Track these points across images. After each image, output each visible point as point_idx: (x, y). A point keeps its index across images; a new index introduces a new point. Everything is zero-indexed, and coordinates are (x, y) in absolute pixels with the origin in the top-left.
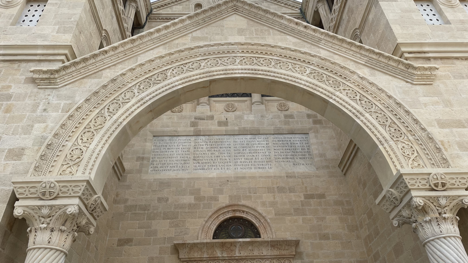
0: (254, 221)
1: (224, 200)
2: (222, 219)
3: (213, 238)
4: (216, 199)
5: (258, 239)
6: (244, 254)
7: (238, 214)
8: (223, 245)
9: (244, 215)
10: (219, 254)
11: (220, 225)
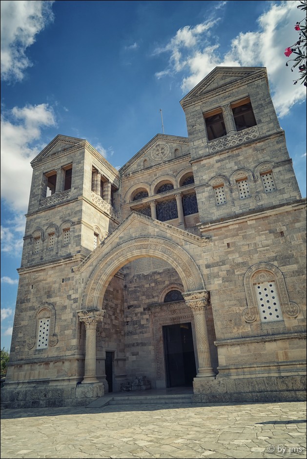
0: (181, 292)
1: (167, 283)
4: (164, 283)
6: (176, 308)
8: (168, 305)
9: (176, 289)
11: (167, 295)
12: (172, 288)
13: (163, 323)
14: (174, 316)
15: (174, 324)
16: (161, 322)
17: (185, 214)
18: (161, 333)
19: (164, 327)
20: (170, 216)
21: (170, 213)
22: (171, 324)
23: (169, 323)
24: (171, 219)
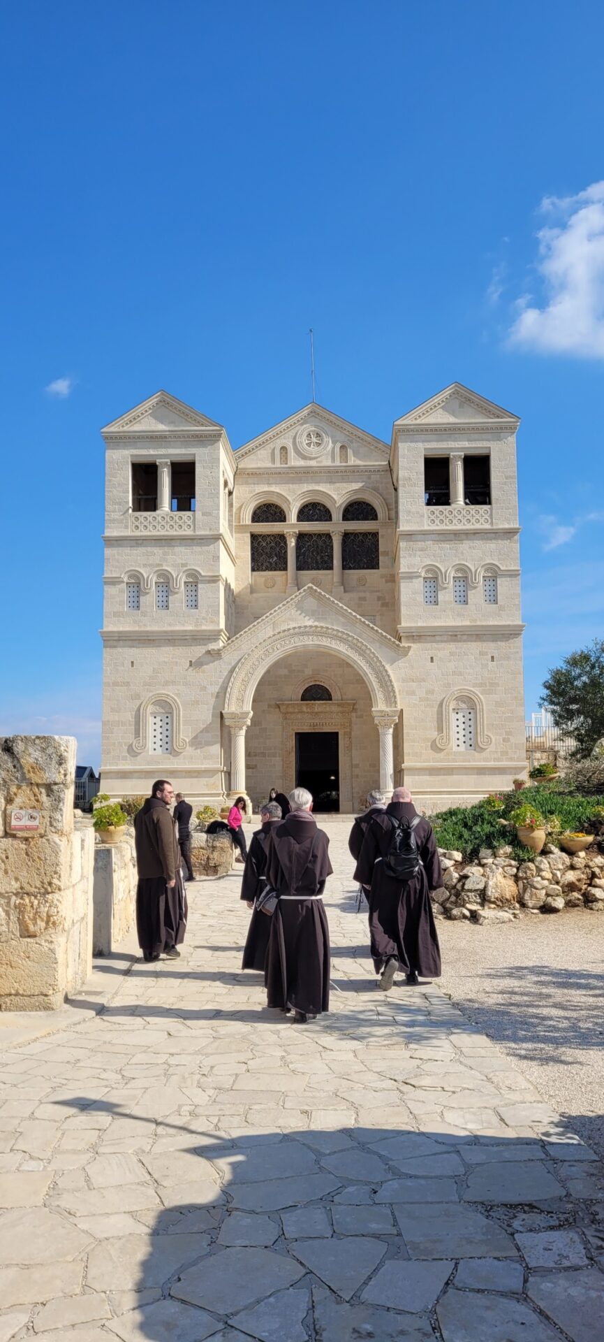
0: (328, 688)
1: (308, 672)
2: (307, 686)
3: (302, 700)
4: (303, 672)
5: (330, 702)
6: (320, 710)
7: (318, 683)
8: (307, 704)
9: (320, 684)
10: (304, 709)
11: (306, 691)
12: (316, 681)
13: (298, 729)
14: (316, 721)
15: (313, 731)
16: (295, 728)
17: (344, 568)
18: (292, 743)
19: (297, 734)
20: (317, 562)
21: (318, 558)
22: (310, 731)
23: (306, 729)
24: (318, 569)
